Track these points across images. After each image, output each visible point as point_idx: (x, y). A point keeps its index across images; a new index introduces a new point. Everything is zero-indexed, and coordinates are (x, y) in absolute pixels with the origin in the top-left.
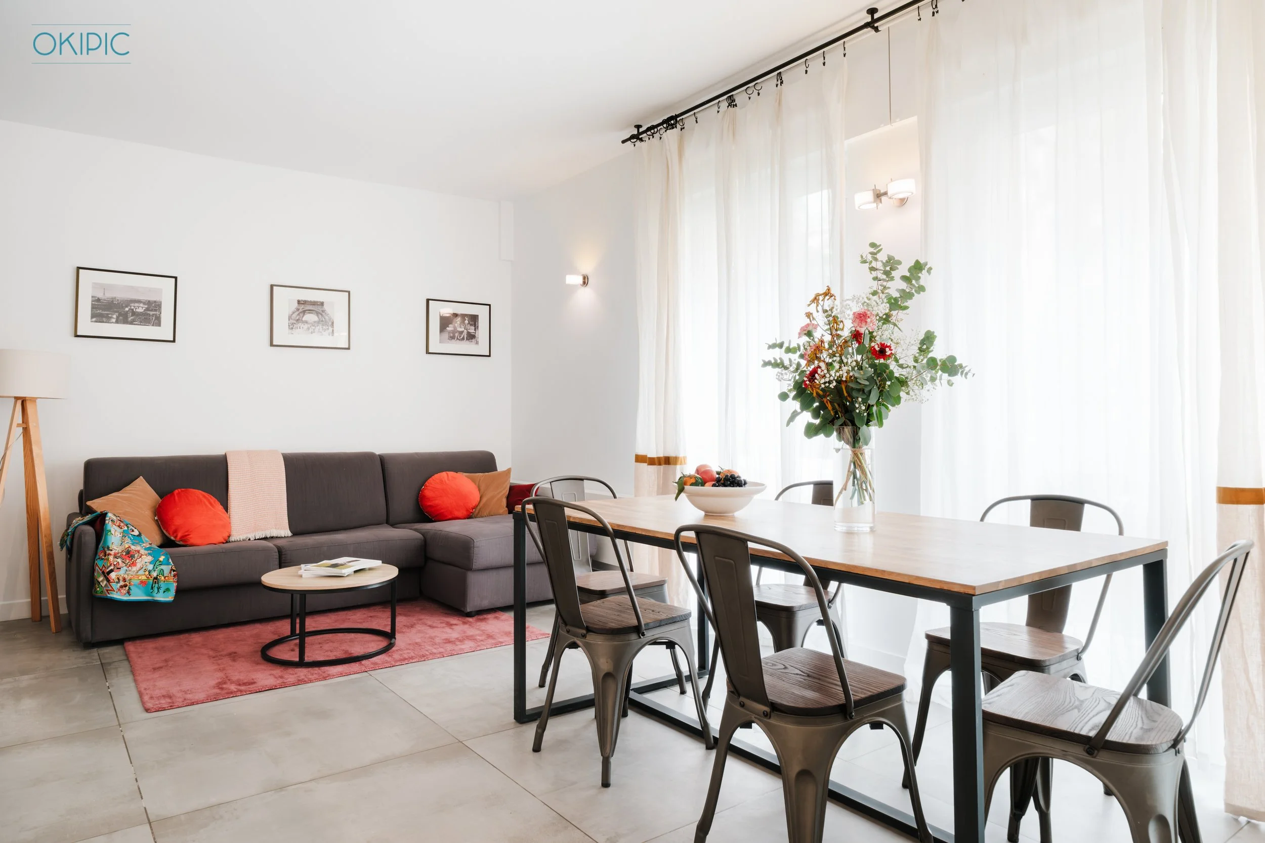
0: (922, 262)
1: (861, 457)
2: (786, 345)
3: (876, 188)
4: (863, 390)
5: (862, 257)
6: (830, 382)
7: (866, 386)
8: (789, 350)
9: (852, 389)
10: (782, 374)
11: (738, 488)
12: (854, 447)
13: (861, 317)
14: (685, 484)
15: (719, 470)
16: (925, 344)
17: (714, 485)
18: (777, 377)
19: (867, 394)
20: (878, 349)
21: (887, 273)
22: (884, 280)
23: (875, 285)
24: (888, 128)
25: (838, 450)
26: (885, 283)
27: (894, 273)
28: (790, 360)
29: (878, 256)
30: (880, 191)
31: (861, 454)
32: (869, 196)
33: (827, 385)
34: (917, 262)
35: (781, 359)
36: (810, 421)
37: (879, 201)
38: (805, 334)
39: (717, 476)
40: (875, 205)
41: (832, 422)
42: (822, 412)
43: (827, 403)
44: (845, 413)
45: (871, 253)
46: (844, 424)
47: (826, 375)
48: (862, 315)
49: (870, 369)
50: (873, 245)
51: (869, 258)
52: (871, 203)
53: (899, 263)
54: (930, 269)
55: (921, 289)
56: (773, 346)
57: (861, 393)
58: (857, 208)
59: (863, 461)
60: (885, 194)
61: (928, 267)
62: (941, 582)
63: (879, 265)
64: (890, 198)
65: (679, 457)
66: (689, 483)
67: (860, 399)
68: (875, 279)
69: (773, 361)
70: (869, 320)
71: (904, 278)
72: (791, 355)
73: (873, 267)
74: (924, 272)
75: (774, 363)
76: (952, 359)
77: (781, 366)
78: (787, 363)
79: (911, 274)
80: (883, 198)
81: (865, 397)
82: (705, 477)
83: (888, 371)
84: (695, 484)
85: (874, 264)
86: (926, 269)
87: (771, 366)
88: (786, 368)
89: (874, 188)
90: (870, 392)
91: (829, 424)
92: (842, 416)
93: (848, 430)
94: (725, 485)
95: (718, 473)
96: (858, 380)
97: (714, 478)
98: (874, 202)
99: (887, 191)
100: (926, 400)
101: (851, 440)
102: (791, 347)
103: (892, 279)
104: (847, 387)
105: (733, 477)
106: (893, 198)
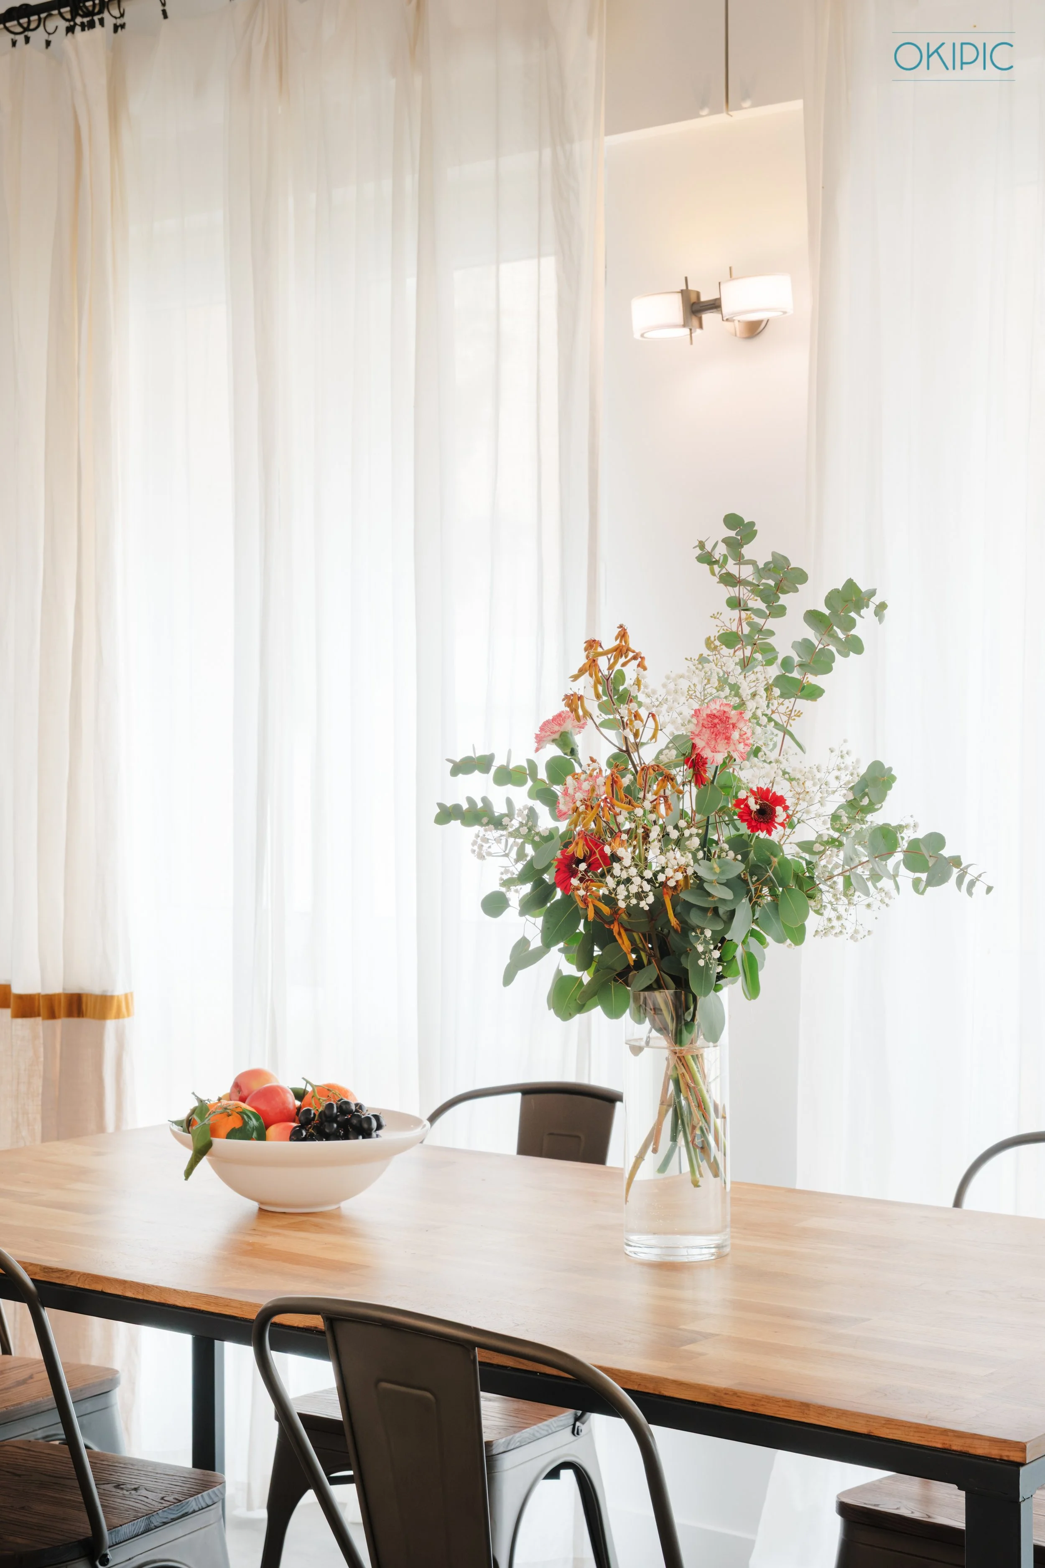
0: (863, 588)
1: (695, 1067)
2: (497, 763)
3: (690, 288)
4: (715, 910)
5: (702, 545)
6: (640, 896)
7: (723, 901)
8: (506, 776)
9: (689, 906)
10: (486, 840)
11: (360, 1142)
12: (678, 1038)
13: (715, 725)
14: (213, 1131)
15: (301, 1085)
16: (867, 794)
17: (295, 1136)
18: (476, 848)
19: (725, 917)
20: (754, 807)
21: (769, 596)
22: (758, 612)
23: (731, 619)
24: (721, 119)
25: (636, 1050)
26: (760, 621)
27: (784, 599)
28: (509, 802)
29: (747, 551)
30: (698, 294)
31: (696, 1058)
32: (674, 308)
33: (634, 901)
34: (850, 584)
35: (484, 800)
36: (565, 973)
37: (695, 322)
38: (554, 741)
39: (298, 1103)
40: (686, 331)
41: (623, 975)
42: (597, 951)
43: (619, 934)
44: (662, 957)
45: (727, 541)
46: (658, 985)
47: (633, 880)
48: (716, 721)
49: (731, 854)
50: (732, 521)
51: (722, 550)
52: (676, 326)
53: (801, 576)
54: (882, 606)
55: (855, 646)
56: (462, 767)
57: (709, 914)
58: (637, 336)
59: (698, 1076)
60: (715, 305)
61: (876, 600)
62: (945, 1432)
63: (746, 572)
64: (727, 320)
65: (112, 997)
66: (224, 1130)
67: (708, 933)
68: (735, 603)
69: (465, 806)
70: (735, 735)
71: (813, 617)
72: (510, 790)
73: (729, 574)
74: (868, 612)
75: (468, 810)
76: (937, 840)
77: (485, 820)
78: (499, 809)
79: (834, 612)
80: (708, 317)
81: (719, 927)
82: (263, 1107)
83: (775, 860)
84: (240, 1133)
85: (732, 567)
86: (872, 607)
87: (459, 821)
88: (497, 823)
89: (684, 288)
90: (732, 914)
91: (615, 980)
92: (649, 963)
93: (663, 998)
94: (322, 1135)
95: (300, 1095)
96: (706, 885)
97: (289, 1111)
98: (684, 326)
99: (719, 299)
100: (866, 933)
101: (672, 1026)
102: (512, 766)
103: (780, 611)
104: (675, 902)
105: (344, 1107)
106: (733, 321)
